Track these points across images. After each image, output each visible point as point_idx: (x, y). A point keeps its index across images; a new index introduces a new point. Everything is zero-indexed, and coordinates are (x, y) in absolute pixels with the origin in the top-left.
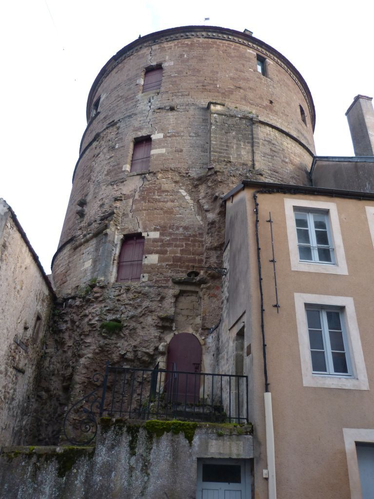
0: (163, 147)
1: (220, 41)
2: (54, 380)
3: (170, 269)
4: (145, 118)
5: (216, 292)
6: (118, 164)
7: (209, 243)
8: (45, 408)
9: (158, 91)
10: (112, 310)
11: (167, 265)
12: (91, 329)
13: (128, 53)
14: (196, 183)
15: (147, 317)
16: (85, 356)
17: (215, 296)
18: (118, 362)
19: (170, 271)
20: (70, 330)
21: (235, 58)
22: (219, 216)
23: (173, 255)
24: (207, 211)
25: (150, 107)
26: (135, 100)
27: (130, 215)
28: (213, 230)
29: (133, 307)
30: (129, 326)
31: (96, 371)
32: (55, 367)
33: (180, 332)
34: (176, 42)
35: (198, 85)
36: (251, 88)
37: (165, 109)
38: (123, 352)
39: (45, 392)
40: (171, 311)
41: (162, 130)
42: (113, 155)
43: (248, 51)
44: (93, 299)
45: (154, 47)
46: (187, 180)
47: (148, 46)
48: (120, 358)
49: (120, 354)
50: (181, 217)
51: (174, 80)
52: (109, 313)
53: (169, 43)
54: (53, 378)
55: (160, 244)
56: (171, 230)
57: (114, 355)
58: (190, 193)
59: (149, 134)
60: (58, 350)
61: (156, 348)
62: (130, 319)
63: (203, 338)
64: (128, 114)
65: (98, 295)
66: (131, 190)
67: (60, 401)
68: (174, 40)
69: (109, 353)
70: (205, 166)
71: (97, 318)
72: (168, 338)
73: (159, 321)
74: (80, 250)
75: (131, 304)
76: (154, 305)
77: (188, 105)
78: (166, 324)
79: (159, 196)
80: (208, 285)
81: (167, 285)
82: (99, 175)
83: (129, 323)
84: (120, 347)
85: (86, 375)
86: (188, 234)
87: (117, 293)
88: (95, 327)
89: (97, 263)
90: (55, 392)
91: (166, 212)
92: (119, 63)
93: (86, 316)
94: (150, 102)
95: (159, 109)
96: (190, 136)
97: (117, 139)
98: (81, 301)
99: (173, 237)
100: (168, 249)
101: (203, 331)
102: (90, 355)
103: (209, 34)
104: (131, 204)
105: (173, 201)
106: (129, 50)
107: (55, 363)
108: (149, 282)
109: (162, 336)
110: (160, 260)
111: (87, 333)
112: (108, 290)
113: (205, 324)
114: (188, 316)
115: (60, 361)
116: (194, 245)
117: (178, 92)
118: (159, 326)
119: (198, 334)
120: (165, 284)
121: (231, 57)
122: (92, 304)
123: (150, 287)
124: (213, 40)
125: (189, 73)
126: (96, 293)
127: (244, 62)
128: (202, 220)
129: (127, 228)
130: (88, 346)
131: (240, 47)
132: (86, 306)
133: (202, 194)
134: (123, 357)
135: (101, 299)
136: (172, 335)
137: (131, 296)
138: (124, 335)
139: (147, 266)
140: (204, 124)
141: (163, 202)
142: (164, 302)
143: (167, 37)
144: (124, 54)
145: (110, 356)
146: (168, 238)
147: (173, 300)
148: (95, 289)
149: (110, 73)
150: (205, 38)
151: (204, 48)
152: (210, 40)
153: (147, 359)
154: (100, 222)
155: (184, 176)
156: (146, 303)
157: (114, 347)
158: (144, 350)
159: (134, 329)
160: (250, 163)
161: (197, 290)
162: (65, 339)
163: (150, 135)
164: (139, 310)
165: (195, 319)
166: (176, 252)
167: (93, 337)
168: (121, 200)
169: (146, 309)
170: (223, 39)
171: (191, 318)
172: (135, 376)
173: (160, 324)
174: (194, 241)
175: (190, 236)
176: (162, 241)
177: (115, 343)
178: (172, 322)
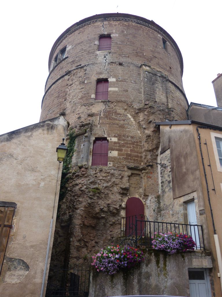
0: (117, 87)
1: (144, 26)
3: (125, 160)
4: (104, 67)
5: (151, 175)
6: (88, 93)
7: (147, 147)
9: (110, 51)
10: (93, 182)
11: (123, 158)
12: (81, 193)
13: (87, 23)
14: (137, 111)
15: (114, 187)
16: (80, 209)
17: (150, 178)
18: (98, 213)
19: (125, 162)
21: (152, 39)
22: (153, 132)
23: (126, 152)
24: (145, 129)
25: (106, 60)
26: (95, 54)
27: (99, 126)
28: (149, 140)
29: (106, 181)
30: (105, 192)
31: (86, 217)
33: (132, 197)
34: (119, 22)
35: (133, 52)
36: (161, 58)
37: (116, 64)
38: (102, 207)
40: (127, 185)
41: (114, 76)
42: (83, 87)
43: (159, 35)
44: (81, 175)
45: (105, 23)
46: (131, 109)
47: (101, 21)
48: (100, 210)
49: (100, 208)
50: (129, 131)
51: (119, 46)
52: (91, 184)
53: (115, 22)
55: (118, 145)
56: (124, 138)
57: (96, 209)
58: (134, 117)
59: (107, 77)
61: (120, 206)
62: (105, 188)
63: (144, 200)
64: (91, 63)
65: (84, 173)
66: (98, 111)
68: (117, 20)
69: (94, 207)
70: (141, 102)
71: (85, 187)
72: (126, 199)
73: (121, 190)
75: (104, 179)
76: (117, 181)
77: (129, 63)
78: (125, 192)
79: (116, 116)
80: (147, 171)
82: (74, 98)
83: (104, 190)
85: (81, 220)
86: (133, 141)
87: (94, 172)
88: (84, 192)
91: (120, 127)
92: (80, 28)
93: (77, 185)
94: (105, 57)
95: (112, 63)
96: (132, 83)
97: (85, 77)
99: (125, 142)
100: (123, 149)
101: (144, 197)
102: (82, 208)
103: (138, 21)
104: (98, 119)
105: (124, 121)
106: (88, 21)
108: (113, 167)
109: (122, 198)
110: (119, 154)
111: (79, 195)
112: (89, 170)
113: (146, 193)
114: (135, 188)
116: (137, 148)
117: (122, 54)
118: (121, 193)
119: (141, 198)
120: (123, 169)
121: (150, 38)
122: (80, 178)
123: (114, 170)
124: (140, 25)
125: (128, 43)
126: (83, 171)
127: (157, 42)
128: (141, 133)
129: (97, 134)
130: (81, 203)
131: (154, 32)
132: (76, 179)
133: (141, 118)
134: (101, 210)
135: (86, 175)
136: (127, 198)
137: (104, 175)
138: (102, 197)
139: (112, 158)
140: (139, 76)
141: (118, 120)
142: (123, 179)
143: (113, 18)
144: (84, 22)
145: (94, 209)
146: (123, 142)
147: (127, 178)
148: (83, 169)
149: (73, 32)
150: (136, 23)
151: (135, 29)
152: (139, 25)
153: (115, 212)
154: (79, 128)
155: (130, 106)
156: (113, 180)
157: (96, 204)
158: (114, 206)
159: (108, 194)
160: (166, 104)
161: (140, 173)
163: (107, 79)
164: (110, 183)
165: (139, 189)
166: (127, 151)
167: (83, 198)
168: (92, 116)
169: (113, 183)
170: (146, 26)
171: (137, 189)
172: (108, 221)
173: (121, 192)
174: (137, 145)
175: (135, 142)
176: (119, 143)
177: (97, 202)
178: (128, 191)
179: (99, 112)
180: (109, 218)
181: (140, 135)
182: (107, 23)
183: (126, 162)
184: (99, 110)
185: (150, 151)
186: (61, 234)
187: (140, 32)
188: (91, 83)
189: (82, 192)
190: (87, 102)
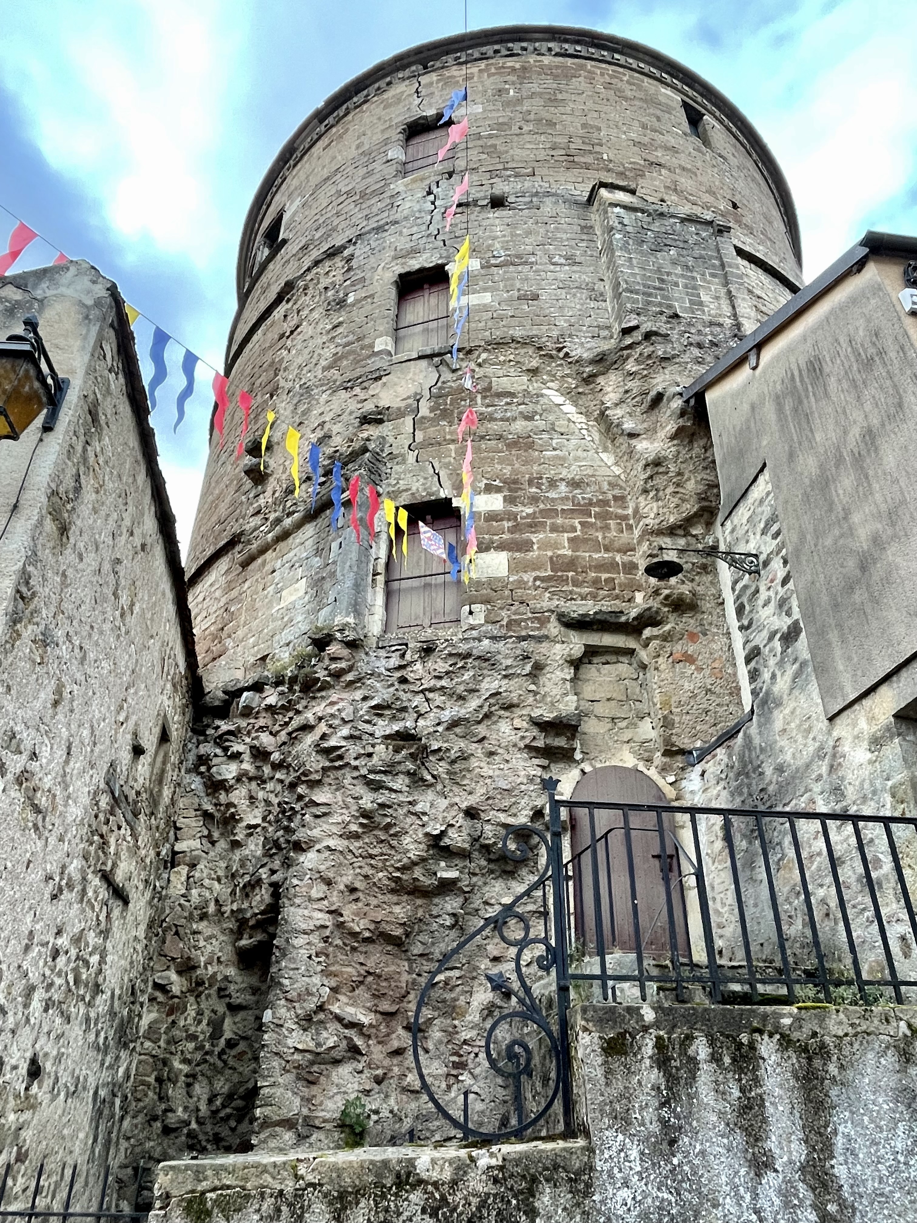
0: (485, 290)
1: (593, 63)
2: (208, 932)
3: (547, 589)
4: (424, 227)
5: (692, 648)
6: (359, 339)
7: (652, 515)
8: (182, 1023)
9: (450, 169)
10: (389, 707)
11: (536, 579)
12: (327, 764)
13: (355, 99)
14: (587, 370)
15: (495, 723)
16: (318, 847)
17: (689, 659)
18: (422, 861)
19: (547, 595)
20: (250, 779)
21: (637, 103)
22: (675, 442)
23: (550, 553)
26: (388, 194)
27: (411, 457)
28: (659, 481)
29: (451, 696)
30: (448, 750)
31: (353, 890)
32: (207, 894)
33: (599, 765)
34: (483, 64)
35: (552, 153)
36: (684, 169)
37: (476, 205)
38: (435, 829)
39: (179, 973)
40: (566, 706)
41: (472, 252)
42: (341, 319)
43: (663, 90)
44: (328, 679)
45: (424, 80)
46: (561, 365)
47: (408, 78)
48: (429, 847)
49: (427, 834)
50: (558, 457)
51: (490, 142)
52: (380, 715)
54: (202, 926)
55: (506, 524)
56: (534, 490)
57: (407, 840)
58: (574, 396)
59: (440, 262)
60: (213, 843)
61: (538, 814)
62: (448, 729)
63: (672, 779)
64: (375, 225)
65: (343, 665)
66: (404, 396)
67: (230, 996)
68: (476, 60)
69: (392, 832)
71: (345, 731)
72: (566, 782)
73: (535, 732)
74: (264, 564)
75: (443, 688)
76: (513, 689)
78: (556, 740)
79: (488, 406)
80: (667, 627)
81: (544, 632)
82: (304, 372)
83: (447, 741)
84: (425, 814)
85: (325, 902)
86: (583, 498)
87: (395, 661)
88: (340, 757)
89: (327, 585)
90: (211, 970)
91: (513, 445)
92: (329, 128)
93: (307, 728)
94: (429, 193)
95: (460, 205)
97: (348, 282)
98: (282, 693)
99: (542, 506)
100: (535, 538)
101: (666, 760)
102: (332, 842)
103: (567, 46)
105: (529, 418)
107: (206, 882)
108: (490, 627)
110: (514, 567)
111: (317, 777)
112: (367, 654)
113: (674, 738)
114: (613, 719)
115: (221, 873)
116: (607, 528)
117: (505, 169)
118: (536, 749)
119: (653, 769)
120: (538, 629)
121: (626, 99)
122: (323, 693)
123: (494, 638)
124: (576, 60)
125: (526, 128)
126: (334, 659)
127: (658, 113)
128: (617, 463)
129: (406, 490)
130: (325, 814)
131: (643, 81)
132: (304, 703)
133: (611, 396)
134: (436, 843)
135: (350, 677)
136: (575, 774)
137: (442, 666)
138: (434, 776)
139: (479, 584)
140: (584, 237)
141: (502, 420)
142: (542, 680)
144: (344, 102)
145: (394, 843)
146: (530, 511)
147: (569, 673)
148: (333, 649)
149: (305, 153)
150: (557, 55)
151: (556, 77)
152: (570, 61)
155: (551, 357)
156: (491, 684)
157: (406, 815)
158: (503, 818)
159: (464, 758)
160: (728, 322)
161: (628, 642)
162: (235, 806)
164: (473, 703)
165: (635, 726)
166: (556, 546)
167: (337, 790)
168: (380, 422)
169: (492, 701)
170: (600, 61)
171: (624, 724)
172: (477, 903)
173: (540, 743)
174: (604, 516)
175: (591, 504)
176: (512, 516)
177: (410, 803)
178: (573, 737)
179: (410, 401)
180: (485, 884)
181: (617, 471)
182: (435, 78)
183: (550, 599)
184: (411, 392)
185: (672, 531)
186: (238, 999)
187: (579, 83)
188: (372, 296)
189: (332, 761)
190: (359, 372)
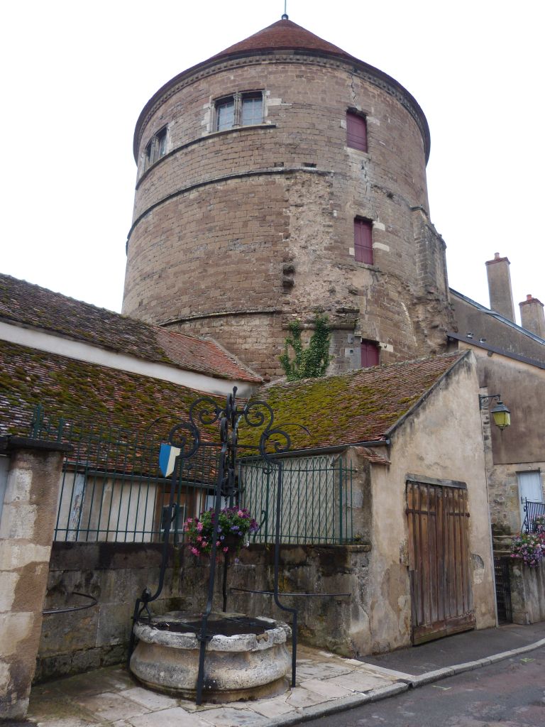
4: (364, 192)
6: (342, 242)
9: (370, 156)
14: (414, 300)
24: (426, 336)
25: (365, 177)
26: (343, 152)
34: (379, 91)
37: (382, 191)
41: (384, 220)
42: (331, 223)
45: (355, 80)
46: (407, 294)
47: (348, 72)
50: (405, 334)
51: (383, 150)
53: (372, 87)
55: (393, 359)
56: (400, 347)
59: (371, 218)
64: (340, 171)
68: (376, 85)
77: (399, 196)
79: (388, 303)
91: (395, 325)
92: (300, 62)
94: (363, 168)
95: (376, 186)
96: (405, 240)
97: (332, 201)
104: (365, 303)
105: (398, 314)
117: (389, 172)
125: (394, 149)
128: (417, 342)
131: (419, 133)
133: (421, 316)
141: (392, 312)
143: (370, 76)
144: (313, 55)
146: (399, 355)
150: (402, 104)
151: (401, 119)
154: (337, 314)
155: (405, 288)
168: (355, 294)
179: (364, 289)
182: (360, 84)
184: (364, 285)
187: (407, 127)
188: (345, 220)
190: (343, 261)
